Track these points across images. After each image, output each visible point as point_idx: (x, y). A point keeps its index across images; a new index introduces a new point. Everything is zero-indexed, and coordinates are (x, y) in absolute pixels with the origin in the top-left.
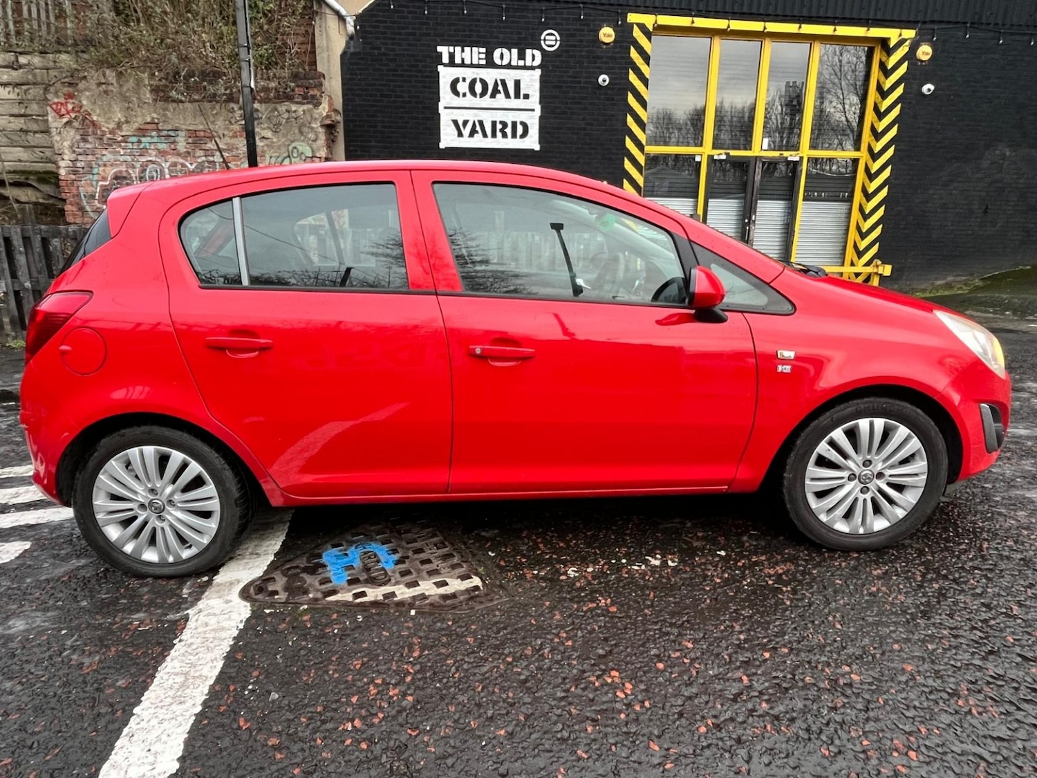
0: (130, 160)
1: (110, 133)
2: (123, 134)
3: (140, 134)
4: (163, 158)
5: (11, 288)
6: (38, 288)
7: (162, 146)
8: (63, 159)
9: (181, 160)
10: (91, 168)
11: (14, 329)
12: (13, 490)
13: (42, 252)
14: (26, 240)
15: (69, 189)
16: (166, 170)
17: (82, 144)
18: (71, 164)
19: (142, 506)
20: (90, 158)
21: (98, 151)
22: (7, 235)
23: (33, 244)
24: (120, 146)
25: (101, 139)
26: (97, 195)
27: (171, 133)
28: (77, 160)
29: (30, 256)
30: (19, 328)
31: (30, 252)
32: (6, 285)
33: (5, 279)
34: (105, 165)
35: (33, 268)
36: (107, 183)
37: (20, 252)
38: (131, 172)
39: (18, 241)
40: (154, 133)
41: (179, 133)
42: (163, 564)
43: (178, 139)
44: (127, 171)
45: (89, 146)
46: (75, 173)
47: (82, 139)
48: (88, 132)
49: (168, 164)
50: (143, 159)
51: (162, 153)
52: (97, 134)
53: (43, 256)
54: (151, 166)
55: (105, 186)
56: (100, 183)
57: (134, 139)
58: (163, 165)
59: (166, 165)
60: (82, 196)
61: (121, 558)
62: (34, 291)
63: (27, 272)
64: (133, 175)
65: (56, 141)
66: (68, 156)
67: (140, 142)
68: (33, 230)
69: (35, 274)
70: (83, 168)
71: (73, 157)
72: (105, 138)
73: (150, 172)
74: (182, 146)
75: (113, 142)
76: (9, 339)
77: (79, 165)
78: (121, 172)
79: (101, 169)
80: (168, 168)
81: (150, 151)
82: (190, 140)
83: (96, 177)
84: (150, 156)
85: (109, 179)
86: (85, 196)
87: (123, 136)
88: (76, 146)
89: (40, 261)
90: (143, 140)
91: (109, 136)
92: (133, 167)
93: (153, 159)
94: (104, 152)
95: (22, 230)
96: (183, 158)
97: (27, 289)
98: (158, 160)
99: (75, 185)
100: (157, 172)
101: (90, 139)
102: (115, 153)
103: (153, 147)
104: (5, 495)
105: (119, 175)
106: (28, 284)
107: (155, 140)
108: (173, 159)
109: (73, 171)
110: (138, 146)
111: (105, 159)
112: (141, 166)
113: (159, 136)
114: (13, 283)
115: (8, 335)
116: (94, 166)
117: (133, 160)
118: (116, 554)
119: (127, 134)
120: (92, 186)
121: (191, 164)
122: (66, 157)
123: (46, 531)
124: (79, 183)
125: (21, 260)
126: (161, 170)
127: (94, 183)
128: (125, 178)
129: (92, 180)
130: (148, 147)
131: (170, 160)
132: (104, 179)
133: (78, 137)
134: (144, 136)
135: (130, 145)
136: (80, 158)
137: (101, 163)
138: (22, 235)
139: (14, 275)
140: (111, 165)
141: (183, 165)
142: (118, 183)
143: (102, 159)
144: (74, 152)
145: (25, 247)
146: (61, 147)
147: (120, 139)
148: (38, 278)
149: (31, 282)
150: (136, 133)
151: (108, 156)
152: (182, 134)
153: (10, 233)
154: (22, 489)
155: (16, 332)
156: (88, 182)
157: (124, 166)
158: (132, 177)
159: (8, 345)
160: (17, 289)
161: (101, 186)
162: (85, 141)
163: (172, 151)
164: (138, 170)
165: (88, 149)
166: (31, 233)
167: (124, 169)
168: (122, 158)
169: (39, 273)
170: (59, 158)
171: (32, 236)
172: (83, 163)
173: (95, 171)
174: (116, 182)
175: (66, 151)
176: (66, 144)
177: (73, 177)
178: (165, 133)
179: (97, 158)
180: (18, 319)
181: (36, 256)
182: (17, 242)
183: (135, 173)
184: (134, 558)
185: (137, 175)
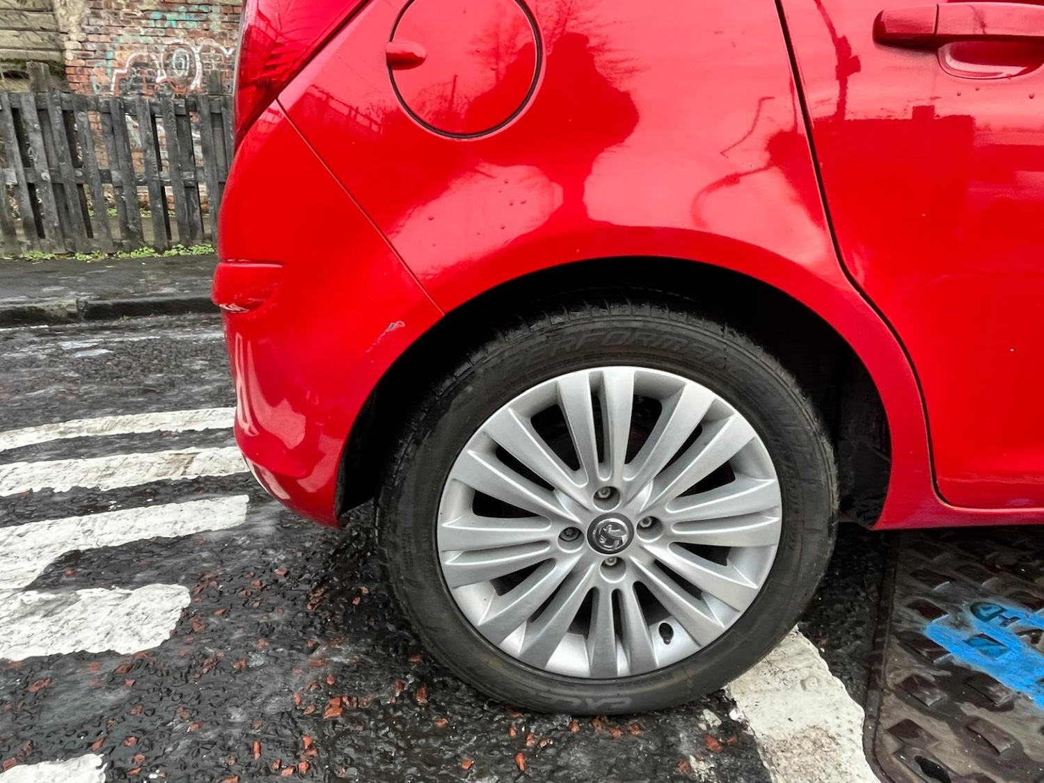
0: (152, 42)
1: (128, 6)
2: (144, 7)
3: (165, 8)
4: (193, 41)
5: (23, 178)
6: (59, 181)
7: (192, 25)
8: (70, 40)
9: (215, 44)
10: (105, 51)
11: (28, 234)
12: (99, 462)
13: (64, 131)
14: (42, 112)
15: (78, 78)
16: (197, 56)
17: (92, 21)
18: (80, 46)
19: (572, 534)
20: (103, 38)
21: (112, 30)
22: (16, 105)
23: (51, 119)
24: (140, 24)
25: (116, 14)
26: (113, 86)
27: (203, 8)
28: (87, 41)
29: (48, 136)
30: (35, 236)
31: (47, 127)
32: (17, 174)
33: (15, 166)
34: (122, 48)
35: (52, 154)
36: (125, 71)
37: (35, 130)
38: (154, 57)
39: (30, 112)
40: (182, 8)
41: (213, 8)
42: (602, 678)
43: (212, 16)
44: (149, 56)
45: (102, 23)
46: (85, 57)
47: (93, 13)
48: (100, 4)
49: (199, 48)
50: (169, 41)
51: (192, 34)
52: (111, 7)
53: (65, 137)
54: (179, 50)
55: (122, 75)
56: (117, 71)
57: (157, 15)
58: (193, 49)
59: (196, 50)
60: (94, 86)
61: (495, 665)
62: (54, 184)
63: (44, 156)
64: (157, 62)
65: (61, 15)
66: (76, 35)
67: (164, 19)
68: (51, 99)
69: (54, 162)
70: (95, 51)
71: (82, 36)
72: (121, 14)
73: (178, 58)
74: (216, 25)
75: (131, 18)
76: (23, 249)
77: (89, 47)
78: (141, 57)
79: (117, 53)
80: (200, 54)
81: (177, 31)
82: (226, 18)
83: (111, 64)
84: (178, 38)
85: (127, 65)
86: (98, 87)
87: (143, 11)
88: (86, 22)
89: (62, 143)
90: (168, 16)
91: (125, 10)
92: (157, 52)
93: (181, 41)
94: (120, 31)
95: (37, 99)
96: (217, 41)
97: (44, 182)
98: (188, 43)
99: (86, 73)
100: (185, 58)
101: (102, 13)
102: (133, 32)
103: (180, 26)
104: (87, 472)
105: (139, 61)
106: (46, 175)
107: (183, 17)
108: (204, 42)
109: (83, 55)
110: (162, 24)
111: (121, 40)
112: (166, 50)
113: (188, 12)
114: (26, 172)
115: (21, 243)
116: (109, 48)
117: (156, 43)
118: (484, 658)
119: (148, 8)
120: (106, 74)
121: (228, 49)
122: (73, 37)
123: (205, 555)
124: (90, 70)
125: (36, 140)
126: (190, 57)
127: (109, 71)
128: (147, 65)
129: (106, 67)
130: (174, 26)
131: (202, 44)
132: (121, 66)
133: (88, 11)
134: (170, 11)
135: (152, 23)
136: (91, 38)
137: (116, 45)
138: (37, 106)
139: (27, 162)
140: (130, 48)
141: (218, 51)
142: (138, 72)
143: (118, 40)
144: (83, 30)
145: (41, 123)
146: (66, 23)
147: (140, 14)
148: (59, 166)
149: (50, 172)
150: (159, 7)
151: (126, 37)
152: (215, 9)
153: (20, 102)
154: (117, 459)
155: (32, 240)
156: (102, 69)
157: (145, 50)
158: (154, 65)
159: (21, 256)
160: (31, 181)
161: (118, 75)
162: (97, 16)
163: (204, 32)
164: (162, 55)
165: (101, 26)
166: (49, 102)
167: (145, 54)
168: (142, 40)
169: (61, 159)
170: (65, 37)
171: (50, 107)
172: (94, 45)
173: (110, 55)
174: (135, 70)
175: (74, 29)
176: (73, 19)
177: (83, 62)
178: (195, 8)
179: (112, 39)
180: (33, 221)
181: (56, 134)
182: (30, 115)
183: (158, 60)
184: (532, 666)
185: (162, 62)
